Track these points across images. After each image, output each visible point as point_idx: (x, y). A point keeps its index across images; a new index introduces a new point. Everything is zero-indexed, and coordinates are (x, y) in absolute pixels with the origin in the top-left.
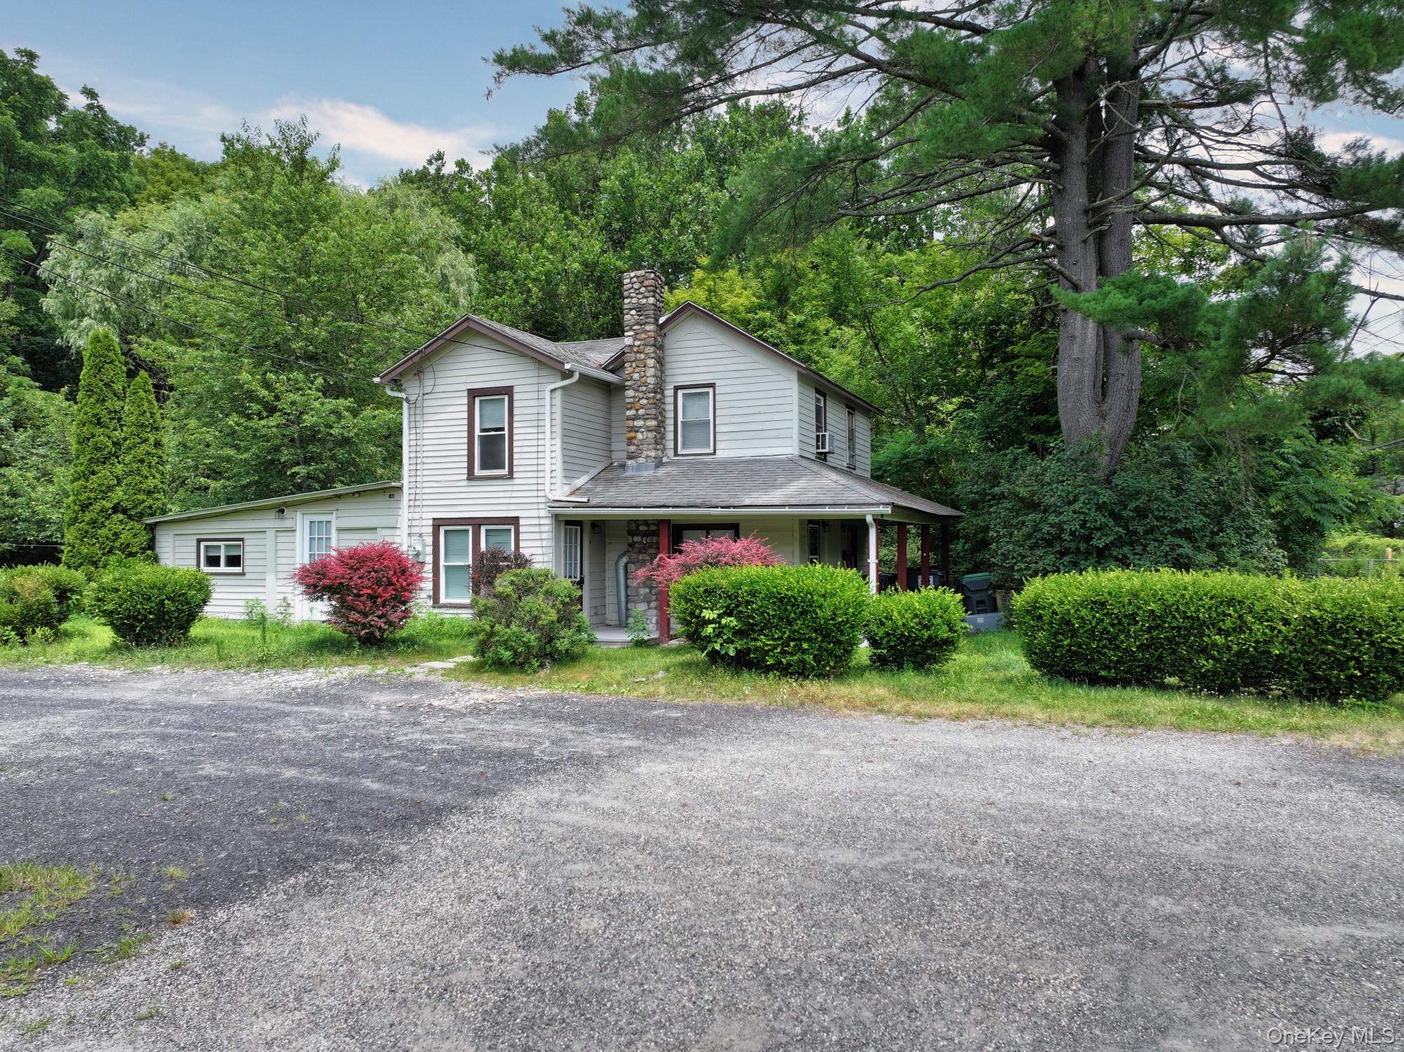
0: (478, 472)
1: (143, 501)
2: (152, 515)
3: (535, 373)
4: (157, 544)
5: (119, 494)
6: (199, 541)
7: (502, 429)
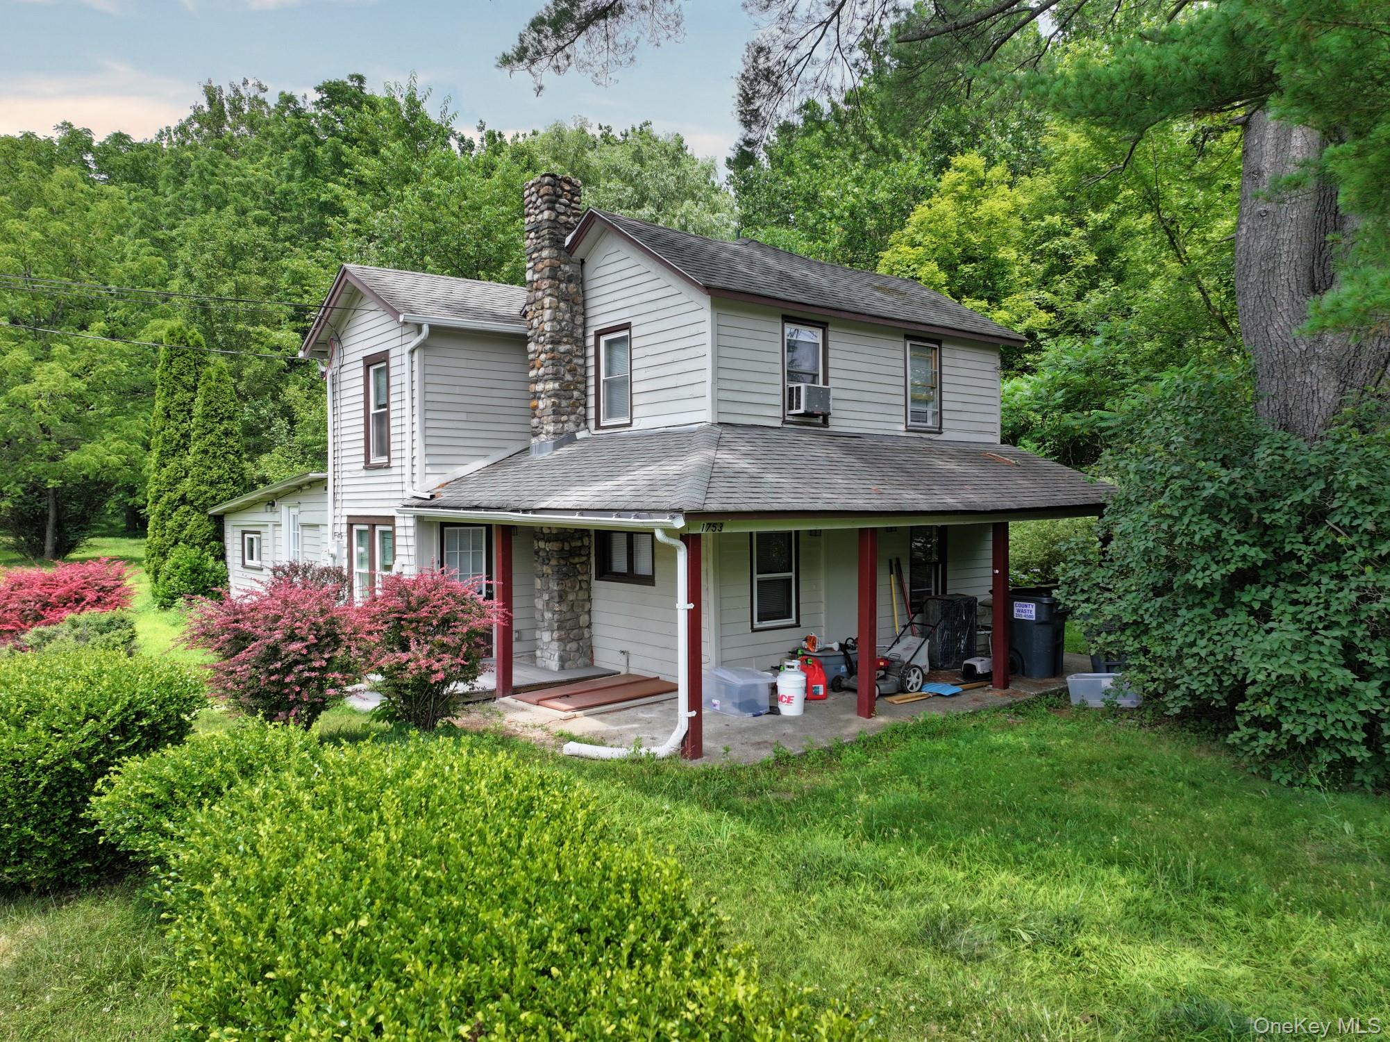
0: (371, 459)
1: (206, 492)
3: (400, 332)
4: (225, 535)
5: (187, 485)
6: (244, 533)
7: (385, 405)
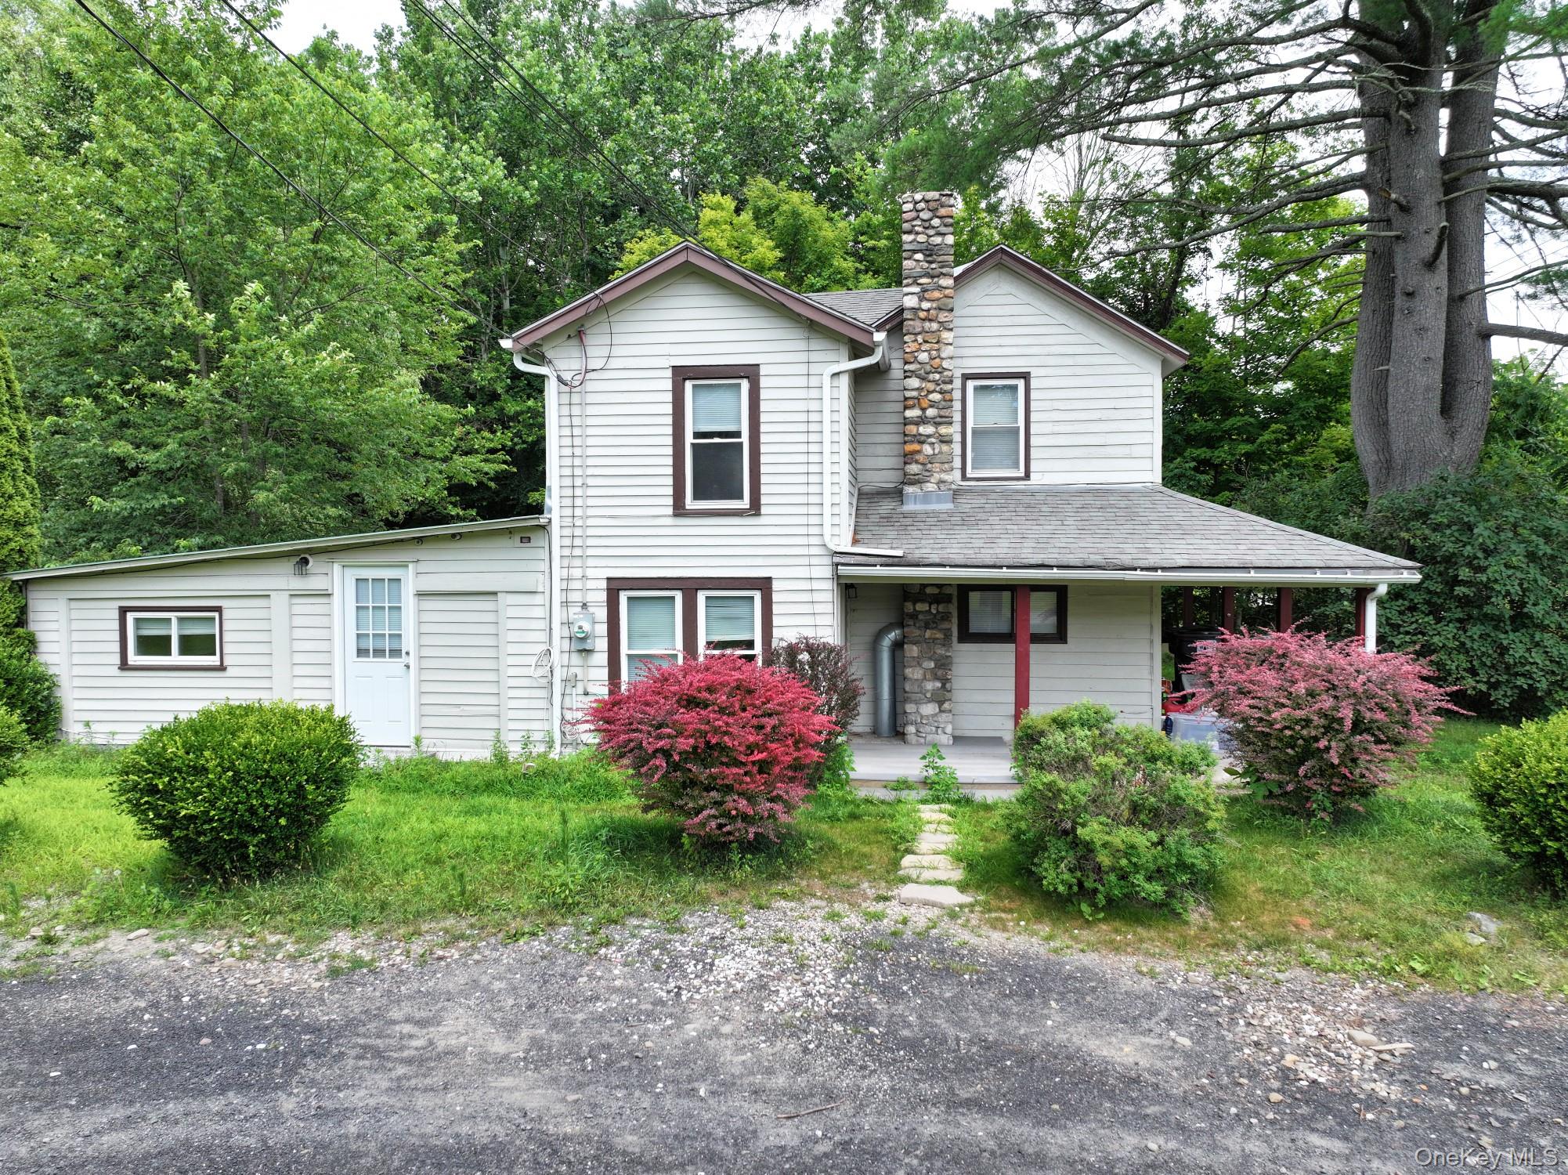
0: (690, 503)
2: (23, 565)
3: (802, 345)
4: (31, 616)
6: (123, 611)
7: (738, 434)
